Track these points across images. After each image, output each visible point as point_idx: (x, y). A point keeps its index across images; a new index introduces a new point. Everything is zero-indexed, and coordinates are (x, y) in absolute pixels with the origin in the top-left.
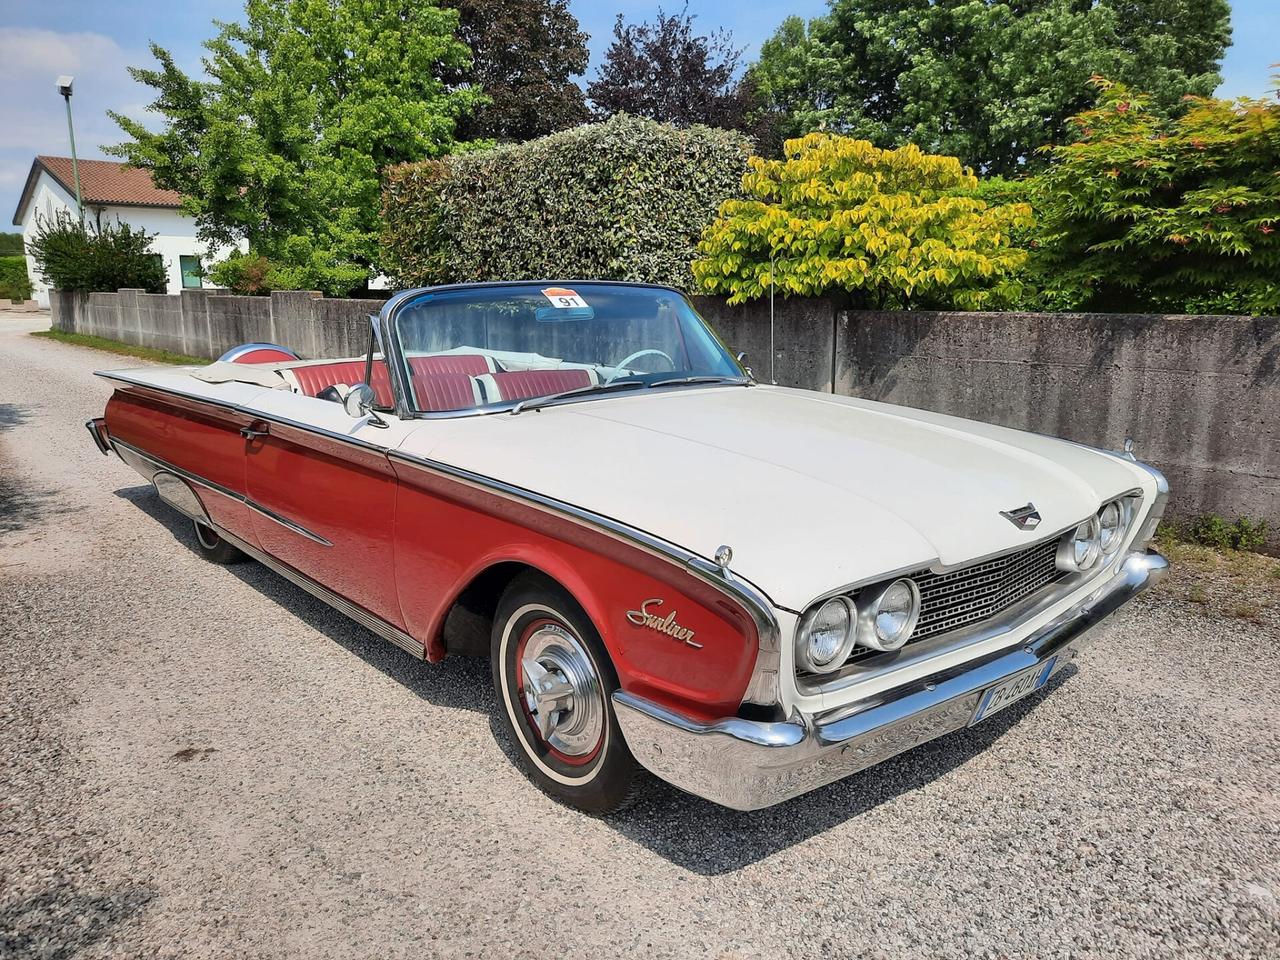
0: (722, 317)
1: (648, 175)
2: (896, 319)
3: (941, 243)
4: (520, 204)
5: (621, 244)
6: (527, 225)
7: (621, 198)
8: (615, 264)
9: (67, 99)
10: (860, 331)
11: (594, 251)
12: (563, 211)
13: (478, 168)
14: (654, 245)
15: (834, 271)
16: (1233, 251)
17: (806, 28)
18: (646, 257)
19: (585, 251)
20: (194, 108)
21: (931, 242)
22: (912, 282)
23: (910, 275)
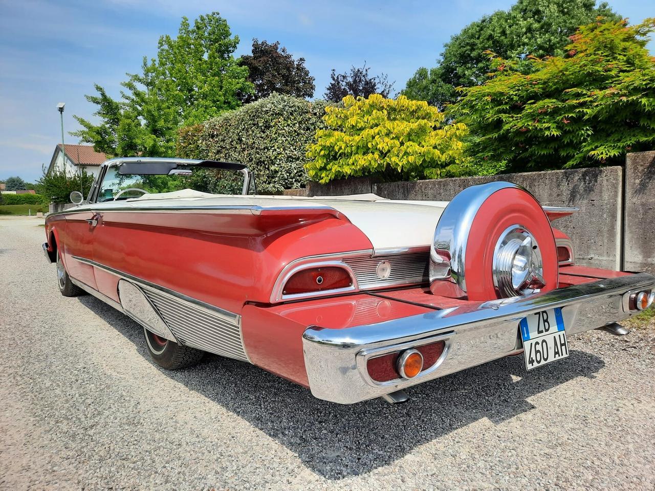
0: (322, 192)
1: (289, 123)
2: (398, 186)
3: (416, 144)
4: (232, 141)
5: (276, 158)
6: (235, 152)
7: (274, 134)
8: (273, 168)
9: (61, 113)
10: (382, 193)
11: (264, 162)
12: (250, 143)
13: (215, 126)
14: (295, 158)
15: (362, 161)
16: (551, 134)
17: (429, 73)
18: (290, 164)
19: (259, 163)
20: (115, 114)
21: (408, 144)
22: (401, 164)
23: (400, 161)
